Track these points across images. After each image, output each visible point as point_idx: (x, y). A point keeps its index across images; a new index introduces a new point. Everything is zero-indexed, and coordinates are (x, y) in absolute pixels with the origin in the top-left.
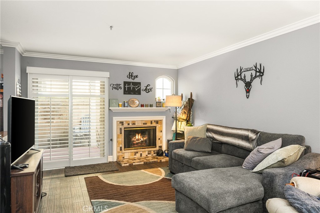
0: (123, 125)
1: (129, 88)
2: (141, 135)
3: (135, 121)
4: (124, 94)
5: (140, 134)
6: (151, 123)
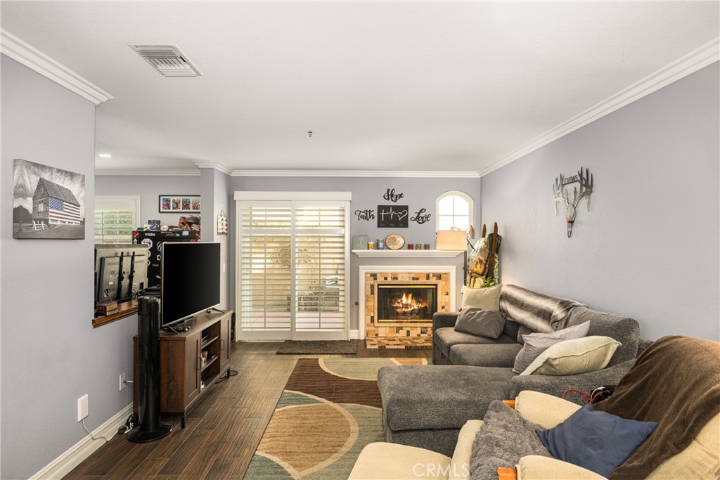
0: (375, 279)
1: (387, 217)
2: (412, 298)
3: (397, 274)
4: (379, 226)
5: (410, 296)
6: (428, 277)
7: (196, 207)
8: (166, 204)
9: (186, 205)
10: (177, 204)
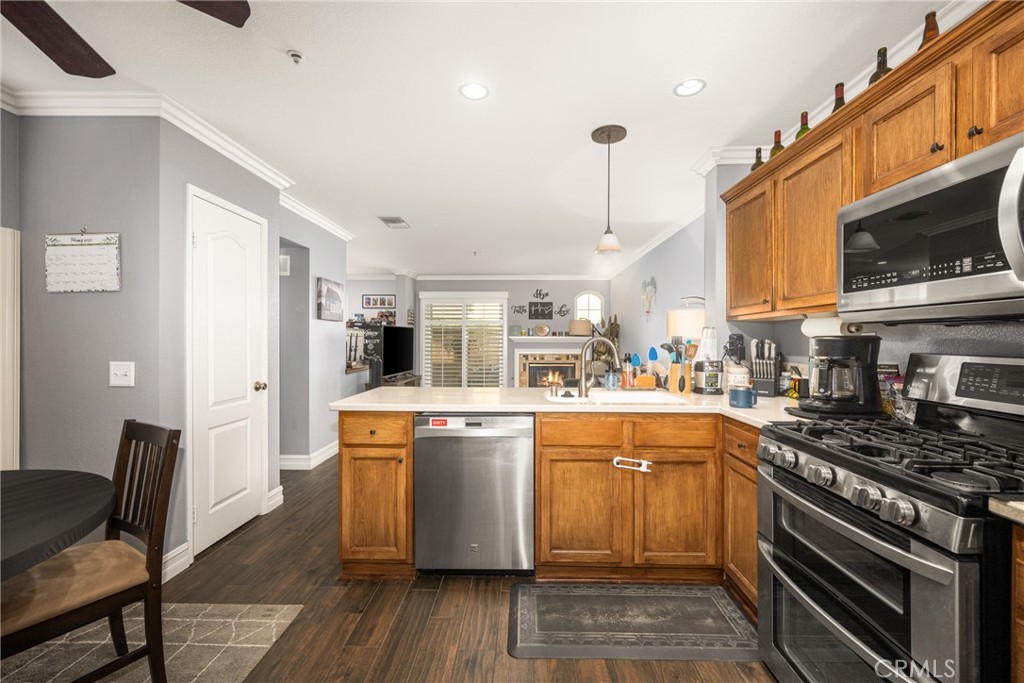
0: (527, 359)
1: (536, 311)
2: (559, 375)
3: (544, 355)
4: (530, 318)
5: (557, 374)
6: (568, 358)
7: (390, 304)
8: (368, 302)
9: (383, 303)
10: (376, 302)
